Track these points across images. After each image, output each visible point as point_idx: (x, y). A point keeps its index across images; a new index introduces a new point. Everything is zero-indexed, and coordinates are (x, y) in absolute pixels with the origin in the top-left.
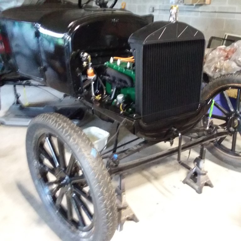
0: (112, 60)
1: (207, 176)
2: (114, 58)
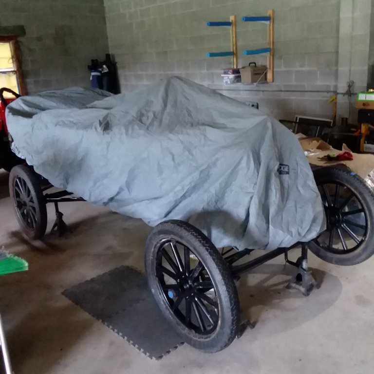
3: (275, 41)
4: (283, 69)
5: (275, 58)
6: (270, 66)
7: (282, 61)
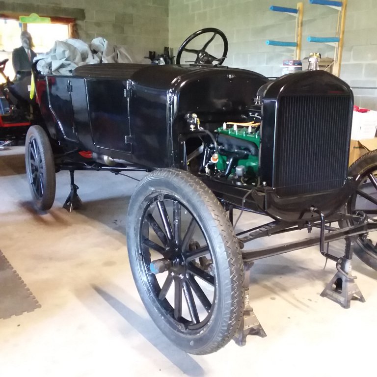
0: (225, 125)
1: (356, 285)
2: (228, 123)
3: (345, 30)
4: (352, 62)
5: (343, 50)
6: (337, 58)
7: (352, 52)
